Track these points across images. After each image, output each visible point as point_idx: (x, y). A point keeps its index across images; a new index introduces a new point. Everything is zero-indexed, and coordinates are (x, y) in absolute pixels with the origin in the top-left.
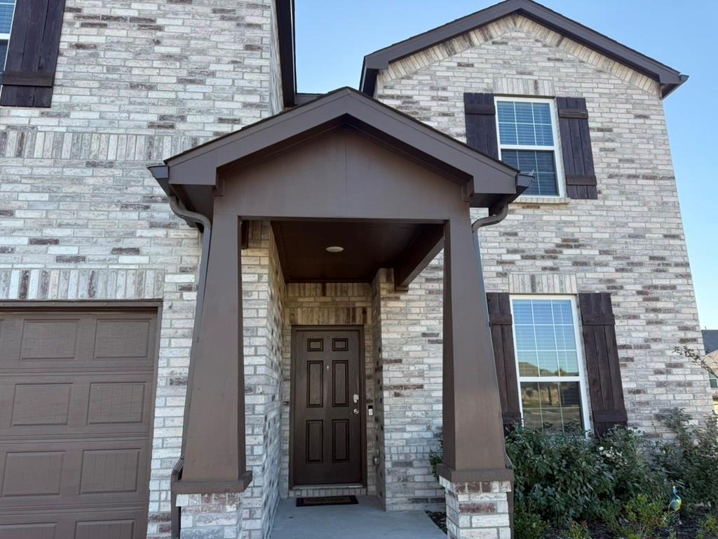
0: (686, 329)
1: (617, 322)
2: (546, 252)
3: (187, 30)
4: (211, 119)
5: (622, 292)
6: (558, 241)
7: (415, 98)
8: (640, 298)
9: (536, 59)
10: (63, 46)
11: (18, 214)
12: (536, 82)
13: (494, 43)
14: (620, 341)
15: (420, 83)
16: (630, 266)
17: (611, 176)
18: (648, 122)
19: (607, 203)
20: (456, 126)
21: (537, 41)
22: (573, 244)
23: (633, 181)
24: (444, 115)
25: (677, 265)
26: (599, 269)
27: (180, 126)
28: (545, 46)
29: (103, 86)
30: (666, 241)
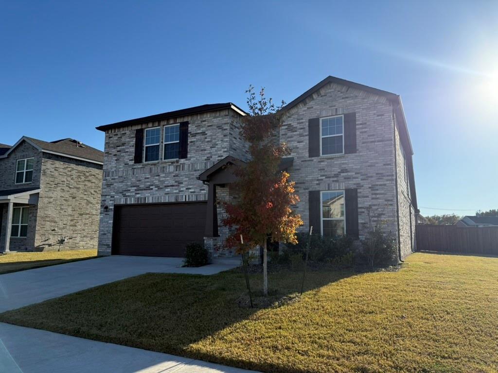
0: (388, 200)
1: (359, 199)
2: (335, 175)
5: (362, 188)
6: (339, 170)
7: (292, 124)
8: (370, 190)
9: (337, 99)
12: (336, 109)
13: (321, 96)
14: (360, 206)
15: (294, 118)
16: (367, 177)
17: (363, 143)
18: (383, 117)
19: (361, 154)
20: (305, 132)
21: (339, 91)
22: (345, 171)
23: (373, 144)
24: (302, 129)
25: (388, 176)
26: (354, 180)
28: (341, 93)
30: (384, 167)
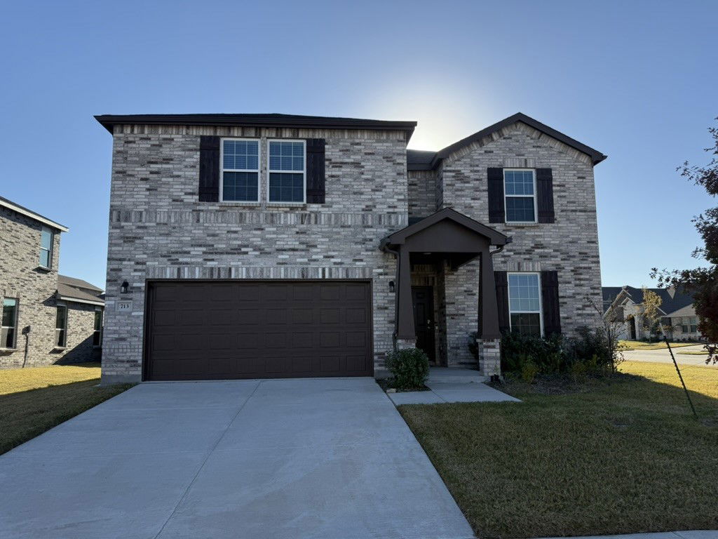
0: (594, 288)
1: (560, 285)
2: (526, 250)
3: (373, 167)
4: (386, 206)
5: (563, 270)
6: (533, 245)
7: (462, 171)
8: (572, 274)
9: (527, 147)
10: (326, 176)
11: (318, 246)
12: (526, 160)
13: (504, 138)
14: (561, 294)
15: (465, 163)
16: (568, 257)
17: (562, 211)
18: (584, 180)
19: (560, 225)
20: (483, 186)
21: (528, 136)
22: (540, 246)
23: (574, 213)
24: (477, 180)
25: (593, 257)
26: (553, 259)
27: (374, 210)
28: (532, 139)
29: (343, 194)
30: (588, 245)
